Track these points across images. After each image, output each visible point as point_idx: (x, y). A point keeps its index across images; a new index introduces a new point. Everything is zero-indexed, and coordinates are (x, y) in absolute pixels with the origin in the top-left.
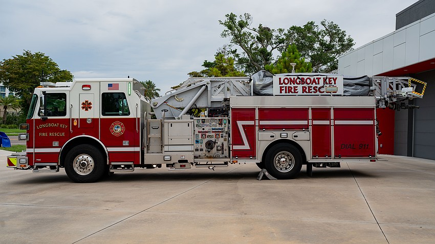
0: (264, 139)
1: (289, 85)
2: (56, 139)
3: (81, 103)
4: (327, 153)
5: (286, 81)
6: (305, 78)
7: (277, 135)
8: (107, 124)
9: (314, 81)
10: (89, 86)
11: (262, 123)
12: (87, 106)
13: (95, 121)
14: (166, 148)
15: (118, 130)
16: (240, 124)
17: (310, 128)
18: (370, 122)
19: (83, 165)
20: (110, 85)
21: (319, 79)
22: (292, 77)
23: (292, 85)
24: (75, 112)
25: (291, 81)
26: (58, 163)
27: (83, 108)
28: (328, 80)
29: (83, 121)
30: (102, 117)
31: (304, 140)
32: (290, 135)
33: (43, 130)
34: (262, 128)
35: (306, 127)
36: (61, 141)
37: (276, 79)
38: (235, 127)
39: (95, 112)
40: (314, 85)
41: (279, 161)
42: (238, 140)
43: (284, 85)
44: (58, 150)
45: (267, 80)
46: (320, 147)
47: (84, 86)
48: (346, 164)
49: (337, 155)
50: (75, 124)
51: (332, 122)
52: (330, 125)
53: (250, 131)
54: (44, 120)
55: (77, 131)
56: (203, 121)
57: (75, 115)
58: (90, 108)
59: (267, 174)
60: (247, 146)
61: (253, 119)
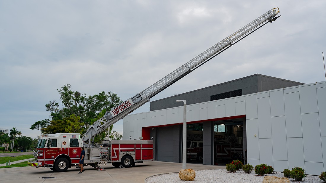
0: (121, 154)
1: (116, 111)
2: (53, 155)
3: (62, 142)
4: (140, 159)
5: (115, 111)
6: (120, 106)
7: (126, 153)
8: (71, 150)
9: (123, 105)
10: (66, 136)
11: (121, 149)
12: (64, 143)
13: (67, 149)
14: (91, 158)
15: (75, 152)
16: (114, 149)
17: (135, 150)
18: (152, 149)
19: (62, 165)
20: (73, 136)
21: (124, 104)
22: (116, 108)
23: (117, 111)
24: (60, 145)
25: (116, 110)
26: (53, 164)
27: (63, 144)
28: (127, 103)
29: (63, 149)
30: (70, 147)
31: (133, 154)
32: (129, 153)
33: (48, 152)
34: (121, 151)
35: (134, 150)
36: (55, 156)
37: (111, 112)
38: (113, 150)
39: (67, 146)
40: (123, 106)
41: (125, 162)
42: (114, 155)
43: (115, 112)
44: (53, 159)
45: (109, 114)
46: (138, 157)
47: (64, 136)
48: (145, 162)
49: (143, 159)
50: (60, 150)
51: (141, 149)
52: (141, 150)
53: (117, 151)
54: (48, 149)
55: (61, 152)
56: (102, 148)
57: (60, 147)
58: (66, 144)
59: (122, 166)
60: (116, 157)
61: (118, 148)
